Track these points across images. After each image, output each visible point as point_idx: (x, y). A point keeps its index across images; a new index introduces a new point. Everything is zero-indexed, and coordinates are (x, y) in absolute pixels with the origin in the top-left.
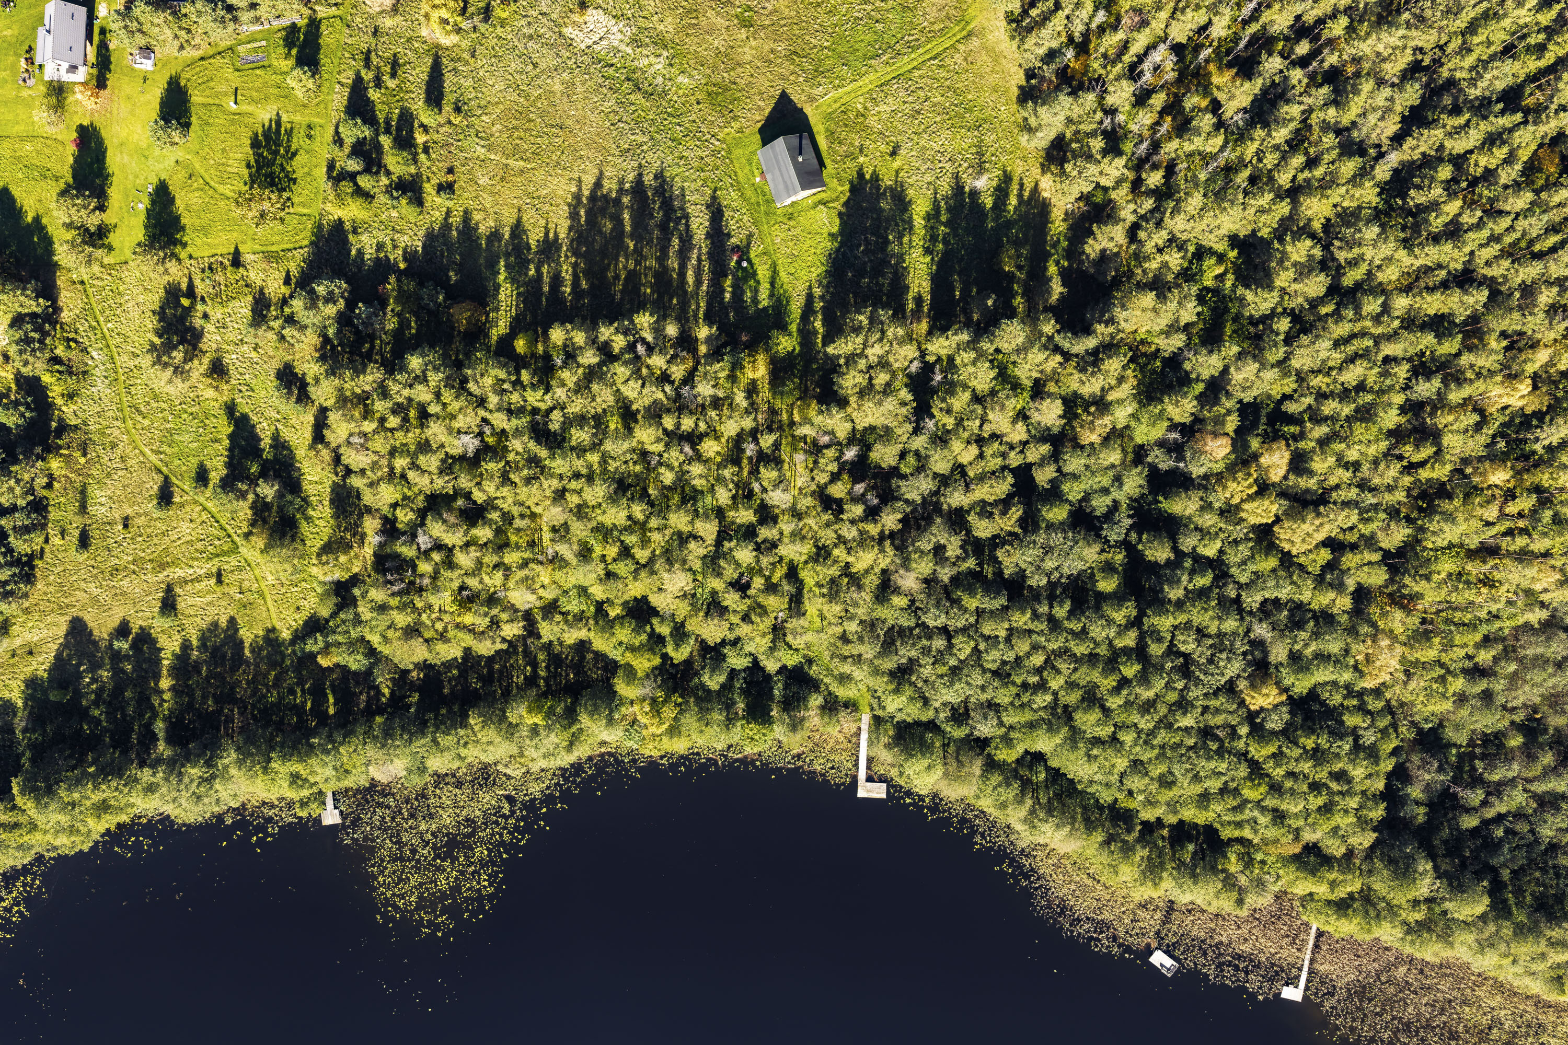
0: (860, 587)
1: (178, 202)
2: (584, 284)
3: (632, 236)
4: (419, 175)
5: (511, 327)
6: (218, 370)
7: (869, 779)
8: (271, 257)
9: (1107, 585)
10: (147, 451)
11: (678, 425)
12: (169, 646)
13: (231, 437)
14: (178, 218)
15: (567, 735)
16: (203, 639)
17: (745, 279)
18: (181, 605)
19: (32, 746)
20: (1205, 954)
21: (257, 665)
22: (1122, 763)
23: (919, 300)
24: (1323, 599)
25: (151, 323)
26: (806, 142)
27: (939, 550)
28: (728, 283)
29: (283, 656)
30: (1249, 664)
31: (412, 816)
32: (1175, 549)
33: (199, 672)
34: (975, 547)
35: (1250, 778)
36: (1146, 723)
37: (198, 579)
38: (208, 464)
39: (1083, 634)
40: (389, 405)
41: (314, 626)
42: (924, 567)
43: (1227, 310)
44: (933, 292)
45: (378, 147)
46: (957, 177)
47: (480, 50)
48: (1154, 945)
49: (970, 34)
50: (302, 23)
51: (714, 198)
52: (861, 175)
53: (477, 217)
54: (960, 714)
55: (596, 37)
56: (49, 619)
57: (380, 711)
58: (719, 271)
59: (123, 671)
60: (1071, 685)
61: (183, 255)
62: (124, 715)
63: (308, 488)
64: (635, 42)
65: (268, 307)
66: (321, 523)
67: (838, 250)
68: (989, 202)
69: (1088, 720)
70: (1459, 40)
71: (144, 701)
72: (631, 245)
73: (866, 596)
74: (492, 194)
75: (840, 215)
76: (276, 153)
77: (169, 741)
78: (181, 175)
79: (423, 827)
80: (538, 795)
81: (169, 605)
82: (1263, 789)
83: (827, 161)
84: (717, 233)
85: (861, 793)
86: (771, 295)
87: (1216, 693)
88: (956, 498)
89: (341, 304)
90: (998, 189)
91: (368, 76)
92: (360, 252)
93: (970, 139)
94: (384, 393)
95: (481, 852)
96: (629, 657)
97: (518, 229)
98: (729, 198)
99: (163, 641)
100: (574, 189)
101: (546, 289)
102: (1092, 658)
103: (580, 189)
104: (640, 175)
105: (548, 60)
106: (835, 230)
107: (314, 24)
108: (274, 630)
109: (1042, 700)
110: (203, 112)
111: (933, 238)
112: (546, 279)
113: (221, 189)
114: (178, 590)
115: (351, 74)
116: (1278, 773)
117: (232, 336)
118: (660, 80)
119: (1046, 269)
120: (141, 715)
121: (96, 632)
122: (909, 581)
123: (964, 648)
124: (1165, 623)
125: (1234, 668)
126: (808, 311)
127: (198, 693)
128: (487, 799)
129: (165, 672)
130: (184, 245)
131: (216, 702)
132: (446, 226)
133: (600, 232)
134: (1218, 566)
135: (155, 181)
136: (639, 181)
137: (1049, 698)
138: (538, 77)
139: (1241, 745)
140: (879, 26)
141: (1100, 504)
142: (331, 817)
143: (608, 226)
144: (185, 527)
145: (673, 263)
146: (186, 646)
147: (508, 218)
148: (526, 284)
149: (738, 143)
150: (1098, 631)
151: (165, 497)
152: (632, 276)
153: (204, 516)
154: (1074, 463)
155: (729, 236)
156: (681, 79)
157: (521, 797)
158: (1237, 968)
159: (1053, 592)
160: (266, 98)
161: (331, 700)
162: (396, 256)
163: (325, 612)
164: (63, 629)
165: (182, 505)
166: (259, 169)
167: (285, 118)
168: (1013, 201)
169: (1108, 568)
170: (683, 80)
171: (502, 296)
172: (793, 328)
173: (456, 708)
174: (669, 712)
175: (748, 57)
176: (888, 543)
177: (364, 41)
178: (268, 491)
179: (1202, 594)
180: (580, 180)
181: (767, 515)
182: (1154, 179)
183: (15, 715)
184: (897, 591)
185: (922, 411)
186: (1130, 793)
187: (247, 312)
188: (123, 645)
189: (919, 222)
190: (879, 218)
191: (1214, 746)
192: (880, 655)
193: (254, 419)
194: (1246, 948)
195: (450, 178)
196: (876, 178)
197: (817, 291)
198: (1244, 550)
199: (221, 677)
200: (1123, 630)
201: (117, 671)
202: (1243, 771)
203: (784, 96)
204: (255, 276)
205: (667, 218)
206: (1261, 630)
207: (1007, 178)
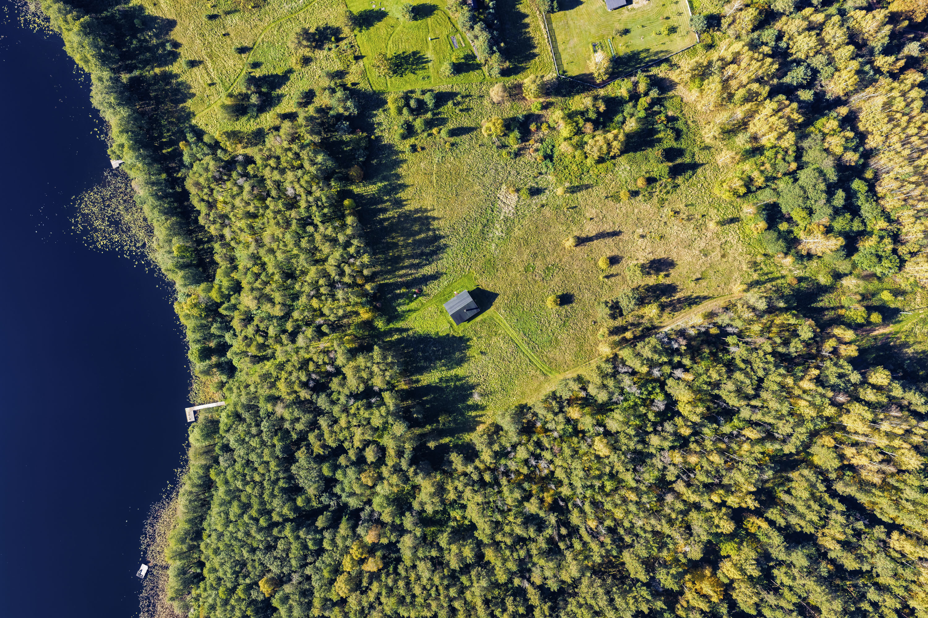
0: (270, 388)
1: (379, 23)
2: (386, 224)
3: (414, 240)
4: (418, 134)
5: (358, 195)
6: (306, 61)
7: (195, 412)
8: (364, 73)
9: (300, 502)
10: (263, 36)
11: (322, 286)
12: (175, 68)
13: (277, 75)
14: (372, 25)
15: (173, 268)
16: (182, 83)
17: (408, 298)
18: (195, 69)
19: (113, 15)
20: (152, 589)
21: (176, 111)
22: (220, 528)
23: (418, 381)
24: (317, 603)
25: (322, 24)
26: (475, 311)
27: (298, 420)
28: (403, 290)
29: (184, 123)
30: (279, 576)
31: (125, 201)
32: (323, 529)
33: (166, 85)
34: (303, 437)
35: (227, 589)
36: (240, 535)
37: (209, 74)
38: (263, 66)
39: (273, 496)
40: (298, 151)
41: (199, 134)
42: (287, 416)
43: (442, 526)
44: (423, 387)
45: (426, 112)
46: (478, 385)
47: (484, 148)
48: (150, 565)
49: (545, 375)
50: (478, 61)
51: (442, 274)
52: (468, 340)
53: (405, 166)
54: (226, 448)
55: (504, 200)
56: (172, 10)
57: (169, 175)
58: (408, 285)
59: (158, 50)
60: (249, 497)
61: (356, 32)
62: (138, 55)
63: (263, 116)
64: (506, 220)
65: (341, 78)
66: (248, 126)
67: (431, 338)
68: (470, 403)
69: (235, 509)
70: (584, 602)
71: (146, 63)
72: (410, 241)
73: (268, 392)
74: (417, 171)
75: (448, 335)
76: (413, 64)
77: (131, 79)
78: (392, 22)
79: (121, 208)
80: (149, 258)
81: (193, 64)
82: (224, 597)
83: (471, 323)
84: (426, 279)
85: (187, 410)
86: (404, 312)
87: (262, 564)
88: (323, 422)
89: (346, 114)
90: (477, 405)
91: (459, 98)
92: (375, 115)
93: (497, 387)
94: (303, 147)
95: (116, 237)
96: (216, 287)
97: (404, 187)
98: (444, 282)
99: (176, 65)
100: (429, 208)
101: (379, 207)
102: (263, 503)
103: (430, 211)
104: (444, 237)
105: (487, 181)
106: (440, 334)
107: (478, 67)
108: (194, 115)
109: (239, 484)
110: (423, 26)
111: (447, 381)
112: (384, 205)
113: (390, 42)
114: (201, 66)
115: (458, 90)
116: (232, 602)
117: (324, 63)
118: (491, 235)
119: (447, 437)
120: (140, 63)
121: (172, 33)
122: (280, 410)
123: (255, 442)
124: (287, 532)
125: (275, 569)
126: (401, 330)
127: (156, 87)
128: (141, 234)
129: (162, 69)
130: (360, 31)
131: (156, 96)
132: (397, 153)
133: (412, 225)
134: (320, 551)
135: (387, 10)
136: (441, 237)
137: (241, 487)
138: (478, 178)
139: (241, 581)
140: (539, 332)
141: (337, 490)
142: (115, 164)
143: (416, 228)
144: (231, 63)
145: (407, 263)
146: (177, 76)
147: (408, 181)
148: (379, 197)
149: (470, 279)
150: (276, 502)
151: (242, 50)
152: (396, 245)
153: (238, 71)
154: (351, 473)
155: (426, 285)
156: (494, 245)
157: (146, 251)
158: (149, 606)
159: (291, 478)
160: (437, 53)
161: (169, 150)
162: (378, 133)
163: (206, 139)
164: (170, 17)
165: (241, 59)
166: (403, 58)
167: (430, 64)
168: (473, 414)
169: (308, 500)
170: (493, 246)
171: (371, 187)
172: (391, 326)
173: (179, 210)
174: (195, 312)
175: (511, 274)
176: (294, 395)
177: (475, 92)
178: (254, 99)
179: (305, 547)
180: (434, 210)
181: (293, 337)
182: (487, 477)
183: (125, 4)
184: (274, 405)
185: (356, 396)
186: (210, 536)
187: (336, 68)
188: (169, 47)
189: (453, 372)
190: (450, 353)
191: (237, 569)
192: (243, 405)
193: (288, 83)
194: (159, 608)
195: (419, 150)
196: (469, 347)
197: (410, 333)
198: (328, 561)
199: (167, 96)
200: (280, 515)
201: (157, 46)
202: (229, 585)
203: (496, 295)
204: (354, 68)
205: (427, 255)
206: (296, 578)
207: (483, 408)
